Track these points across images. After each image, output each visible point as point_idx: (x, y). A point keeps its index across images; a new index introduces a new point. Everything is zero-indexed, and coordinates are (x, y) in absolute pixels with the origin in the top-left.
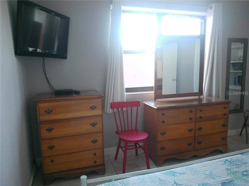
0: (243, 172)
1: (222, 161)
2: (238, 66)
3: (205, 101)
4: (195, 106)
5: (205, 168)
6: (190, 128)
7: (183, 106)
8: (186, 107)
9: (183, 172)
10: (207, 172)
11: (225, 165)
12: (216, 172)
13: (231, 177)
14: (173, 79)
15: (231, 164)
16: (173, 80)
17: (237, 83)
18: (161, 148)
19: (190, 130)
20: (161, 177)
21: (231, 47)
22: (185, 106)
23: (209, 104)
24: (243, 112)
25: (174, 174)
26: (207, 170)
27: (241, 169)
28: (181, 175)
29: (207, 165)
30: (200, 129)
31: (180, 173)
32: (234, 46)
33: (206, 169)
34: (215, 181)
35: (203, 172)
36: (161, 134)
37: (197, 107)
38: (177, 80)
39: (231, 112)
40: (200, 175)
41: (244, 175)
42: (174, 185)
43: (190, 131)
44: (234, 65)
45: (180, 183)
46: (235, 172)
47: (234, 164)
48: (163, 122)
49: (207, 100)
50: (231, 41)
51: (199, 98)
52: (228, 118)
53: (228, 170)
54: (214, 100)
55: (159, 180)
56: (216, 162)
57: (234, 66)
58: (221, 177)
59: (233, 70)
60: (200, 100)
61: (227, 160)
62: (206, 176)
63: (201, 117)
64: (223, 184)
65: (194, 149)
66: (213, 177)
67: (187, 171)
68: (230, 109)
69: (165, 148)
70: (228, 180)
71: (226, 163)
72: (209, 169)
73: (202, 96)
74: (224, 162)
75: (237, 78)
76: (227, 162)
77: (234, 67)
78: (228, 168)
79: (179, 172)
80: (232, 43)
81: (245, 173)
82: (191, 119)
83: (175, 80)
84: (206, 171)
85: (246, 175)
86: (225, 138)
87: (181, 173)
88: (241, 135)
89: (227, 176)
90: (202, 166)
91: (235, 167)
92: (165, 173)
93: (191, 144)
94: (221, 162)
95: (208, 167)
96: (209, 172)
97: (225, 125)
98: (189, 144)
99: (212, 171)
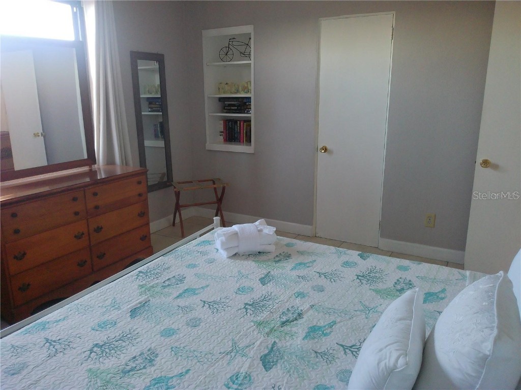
0: (164, 282)
1: (132, 276)
2: (157, 103)
3: (102, 175)
4: (82, 187)
5: (104, 296)
6: (79, 232)
7: (55, 191)
8: (63, 191)
9: (62, 317)
10: (107, 302)
11: (138, 280)
12: (123, 296)
13: (146, 297)
14: (34, 134)
15: (146, 276)
16: (36, 135)
17: (160, 135)
18: (20, 289)
19: (78, 237)
20: (16, 341)
21: (137, 67)
22: (61, 190)
23: (112, 180)
24: (171, 185)
25: (44, 327)
26: (107, 300)
27: (161, 280)
28: (60, 323)
29: (108, 291)
30: (98, 230)
31: (57, 321)
32: (142, 66)
33: (106, 298)
34: (120, 312)
35: (101, 305)
36: (15, 257)
37: (86, 188)
38: (43, 134)
39: (152, 188)
40: (94, 311)
41: (164, 287)
42: (44, 346)
43: (80, 238)
44: (151, 101)
45: (58, 338)
46: (153, 287)
47: (150, 274)
48: (17, 232)
49: (105, 172)
50: (137, 56)
51: (91, 170)
52: (146, 199)
53: (142, 286)
54: (119, 172)
55: (13, 349)
56: (122, 282)
57: (150, 103)
58: (131, 302)
59: (150, 111)
60: (92, 173)
61: (140, 272)
62: (106, 309)
63: (96, 207)
64: (134, 311)
65: (93, 270)
66: (116, 307)
67: (70, 313)
68: (149, 184)
69: (29, 285)
70: (140, 303)
71: (139, 278)
72: (110, 297)
73: (96, 166)
74: (136, 277)
75: (158, 125)
76: (141, 274)
77: (152, 106)
78: (141, 283)
79: (55, 320)
80: (139, 61)
81: (167, 283)
82: (76, 214)
83: (40, 134)
84: (105, 301)
85: (169, 285)
86: (146, 236)
87: (59, 319)
88: (174, 224)
89: (140, 297)
90: (99, 295)
91: (152, 278)
92: (26, 330)
93: (86, 261)
94: (131, 278)
95: (109, 294)
96: (110, 301)
97: (143, 214)
98: (81, 264)
99: (116, 297)
